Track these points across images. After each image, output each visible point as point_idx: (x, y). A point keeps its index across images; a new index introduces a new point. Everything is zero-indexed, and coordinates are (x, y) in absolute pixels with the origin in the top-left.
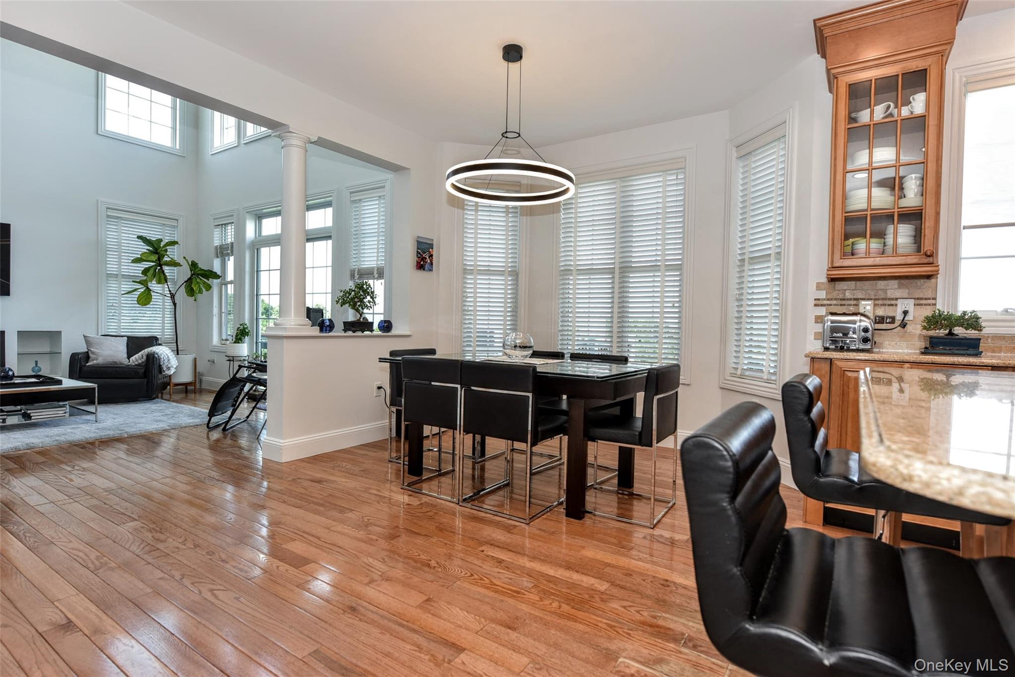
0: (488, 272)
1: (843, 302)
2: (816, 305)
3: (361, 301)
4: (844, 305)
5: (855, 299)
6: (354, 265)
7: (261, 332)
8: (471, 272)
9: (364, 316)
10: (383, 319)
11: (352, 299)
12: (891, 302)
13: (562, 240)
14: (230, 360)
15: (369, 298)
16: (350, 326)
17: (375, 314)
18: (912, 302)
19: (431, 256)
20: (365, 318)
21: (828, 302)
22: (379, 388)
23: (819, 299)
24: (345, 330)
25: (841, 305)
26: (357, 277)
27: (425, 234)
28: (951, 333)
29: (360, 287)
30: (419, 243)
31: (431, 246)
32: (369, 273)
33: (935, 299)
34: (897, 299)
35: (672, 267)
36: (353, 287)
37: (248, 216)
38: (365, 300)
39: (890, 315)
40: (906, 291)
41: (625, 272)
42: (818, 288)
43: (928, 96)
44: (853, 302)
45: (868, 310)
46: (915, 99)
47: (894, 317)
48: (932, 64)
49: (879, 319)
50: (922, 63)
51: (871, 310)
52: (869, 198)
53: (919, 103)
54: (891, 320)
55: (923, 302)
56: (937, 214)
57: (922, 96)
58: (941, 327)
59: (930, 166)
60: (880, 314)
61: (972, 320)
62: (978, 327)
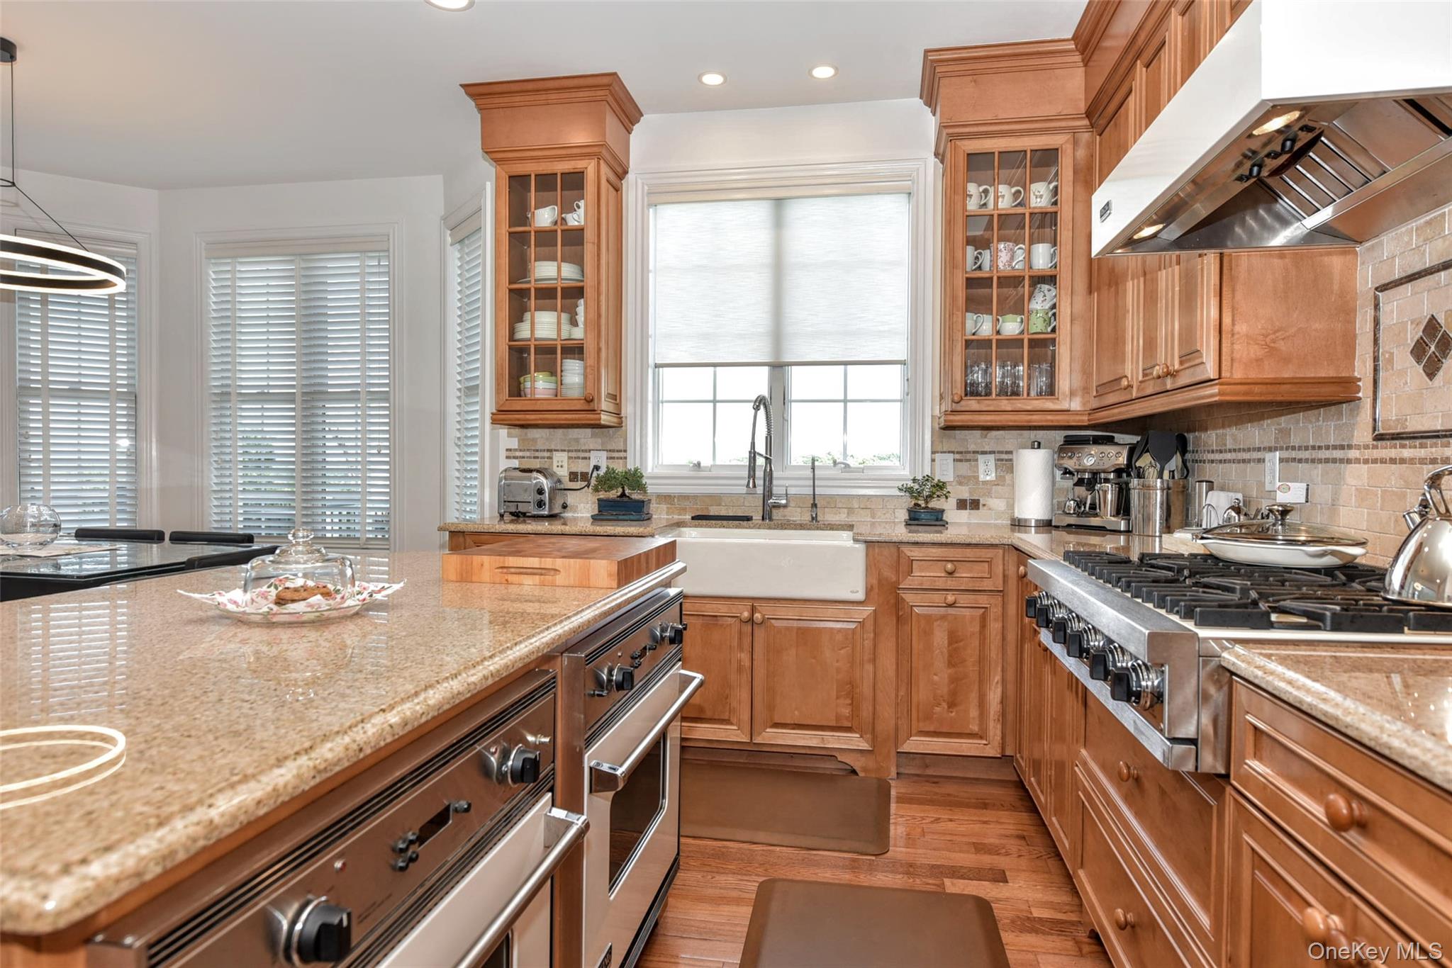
0: (77, 393)
1: (537, 454)
2: (508, 457)
4: (537, 457)
5: (548, 450)
8: (35, 393)
12: (584, 455)
13: (214, 345)
18: (604, 454)
21: (520, 454)
23: (510, 450)
25: (535, 458)
28: (623, 495)
33: (625, 451)
34: (590, 451)
35: (377, 396)
39: (584, 470)
40: (599, 440)
41: (313, 400)
42: (509, 435)
43: (586, 206)
44: (546, 454)
45: (562, 465)
46: (579, 207)
47: (587, 473)
48: (590, 167)
49: (573, 476)
50: (579, 165)
51: (565, 465)
52: (533, 324)
53: (581, 211)
54: (585, 477)
55: (616, 455)
56: (599, 350)
57: (582, 203)
58: (611, 488)
59: (589, 292)
60: (574, 470)
61: (634, 479)
62: (642, 488)
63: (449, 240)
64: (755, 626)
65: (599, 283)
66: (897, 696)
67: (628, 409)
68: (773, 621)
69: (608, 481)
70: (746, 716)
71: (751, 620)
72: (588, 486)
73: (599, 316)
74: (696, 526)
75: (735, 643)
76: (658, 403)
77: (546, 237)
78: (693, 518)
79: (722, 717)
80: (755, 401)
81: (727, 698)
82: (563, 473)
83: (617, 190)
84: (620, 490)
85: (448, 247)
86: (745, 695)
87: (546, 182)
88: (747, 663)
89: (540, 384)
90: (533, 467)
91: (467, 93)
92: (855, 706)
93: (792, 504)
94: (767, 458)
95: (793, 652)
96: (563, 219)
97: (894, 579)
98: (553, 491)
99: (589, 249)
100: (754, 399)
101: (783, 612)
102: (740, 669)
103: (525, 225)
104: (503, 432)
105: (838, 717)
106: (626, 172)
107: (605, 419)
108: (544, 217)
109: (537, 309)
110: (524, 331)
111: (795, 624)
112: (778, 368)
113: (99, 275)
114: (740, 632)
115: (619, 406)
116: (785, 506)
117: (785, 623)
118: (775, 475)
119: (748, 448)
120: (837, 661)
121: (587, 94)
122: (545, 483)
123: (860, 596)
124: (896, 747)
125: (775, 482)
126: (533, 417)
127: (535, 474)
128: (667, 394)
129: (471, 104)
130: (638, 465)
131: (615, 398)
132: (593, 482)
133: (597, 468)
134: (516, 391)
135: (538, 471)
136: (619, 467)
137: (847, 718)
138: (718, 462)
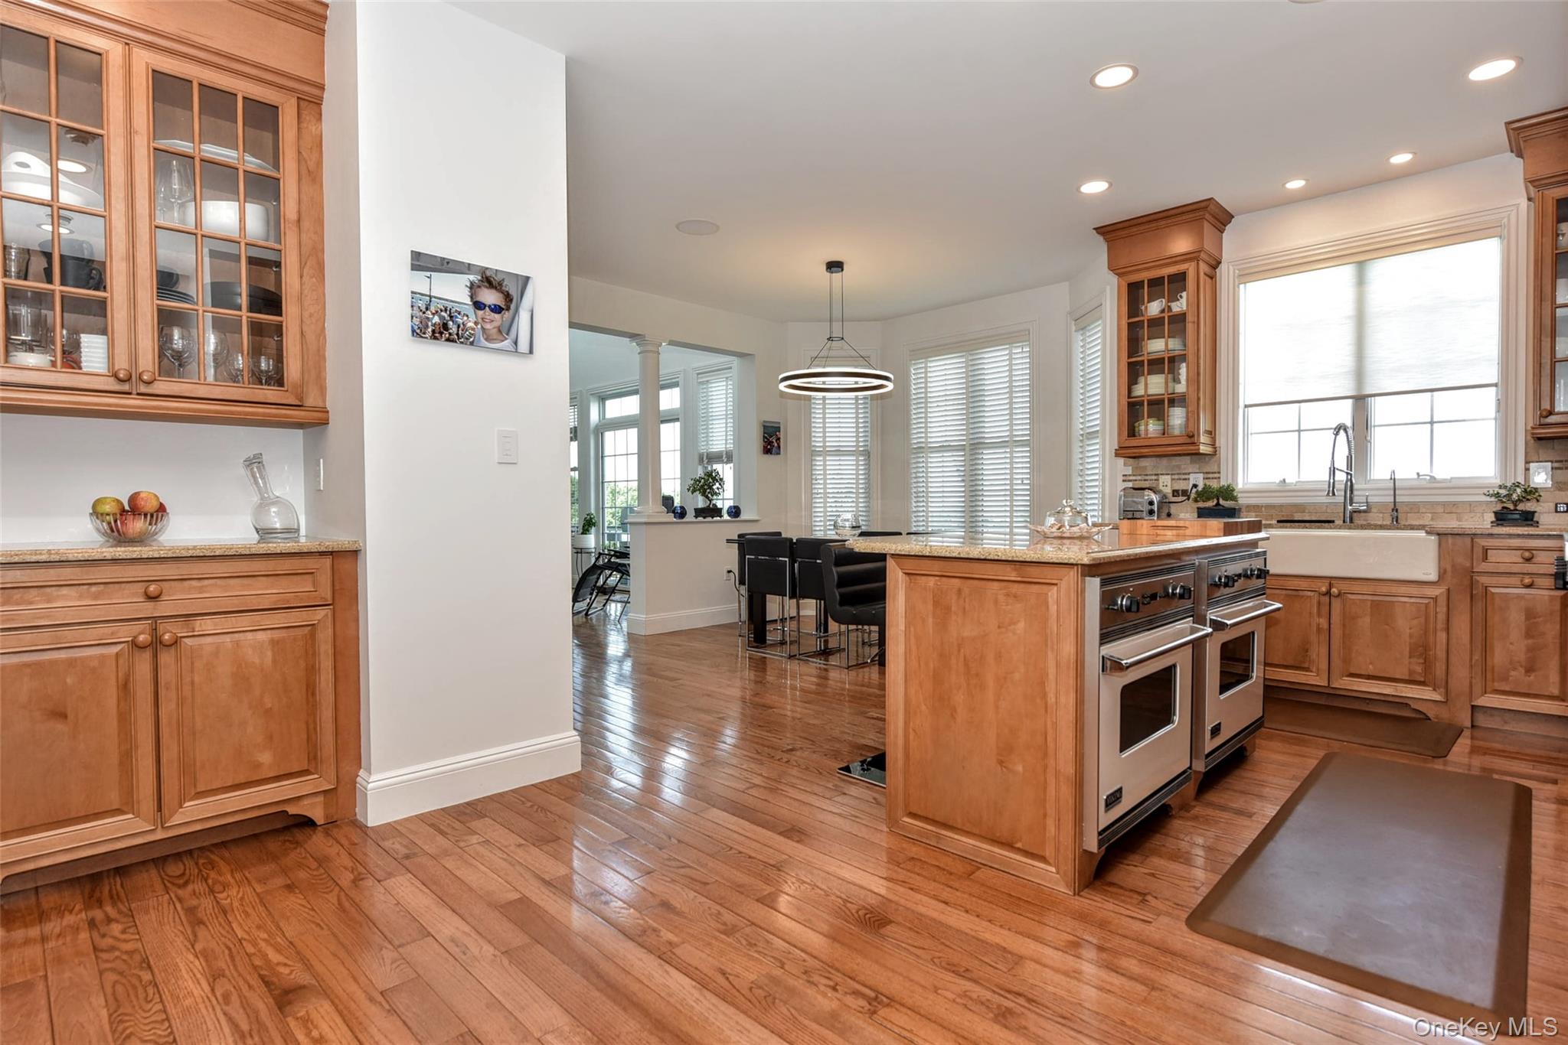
0: (838, 452)
1: (1146, 478)
2: (1124, 481)
3: (711, 487)
4: (1147, 480)
5: (1156, 475)
6: (703, 449)
7: (606, 524)
8: (819, 454)
9: (714, 502)
10: (732, 504)
11: (702, 486)
12: (1184, 477)
13: (914, 417)
14: (577, 553)
15: (717, 484)
16: (700, 512)
17: (725, 500)
18: (1201, 476)
19: (778, 439)
20: (715, 505)
21: (1134, 478)
22: (729, 572)
23: (1126, 475)
24: (696, 517)
25: (1145, 480)
26: (706, 461)
27: (771, 417)
28: (1218, 504)
29: (709, 474)
30: (765, 427)
31: (778, 429)
32: (716, 458)
33: (1219, 473)
34: (1189, 474)
35: (1020, 443)
36: (703, 476)
37: (591, 398)
38: (714, 487)
39: (1185, 488)
40: (1198, 466)
41: (976, 449)
42: (1125, 465)
43: (1188, 295)
44: (1154, 477)
45: (1166, 484)
46: (1181, 297)
47: (1187, 490)
48: (1190, 268)
49: (1175, 493)
50: (1182, 267)
51: (1169, 484)
52: (1146, 385)
53: (1184, 301)
54: (1185, 493)
55: (1211, 476)
56: (1199, 399)
57: (1184, 294)
58: (1208, 499)
59: (1191, 357)
60: (1176, 488)
61: (1228, 493)
62: (1234, 499)
63: (1074, 328)
64: (1332, 598)
65: (1198, 350)
66: (1471, 659)
67: (1221, 441)
68: (1349, 596)
69: (1205, 494)
70: (1324, 666)
71: (1328, 593)
72: (1188, 499)
73: (1198, 374)
74: (1281, 527)
75: (1315, 610)
76: (1246, 435)
77: (1156, 323)
78: (1278, 522)
79: (1303, 665)
80: (1335, 429)
81: (1307, 651)
82: (1168, 490)
83: (1212, 278)
84: (1215, 502)
85: (1073, 333)
86: (1324, 651)
87: (1156, 283)
88: (1326, 626)
89: (1150, 427)
90: (1144, 486)
91: (1098, 233)
92: (1428, 664)
93: (1373, 510)
94: (1347, 473)
95: (1368, 619)
96: (1169, 307)
97: (1468, 564)
98: (1161, 503)
99: (1190, 328)
100: (1334, 426)
101: (1356, 588)
102: (1319, 630)
103: (1138, 316)
104: (1121, 461)
105: (1411, 672)
106: (1219, 263)
107: (1203, 449)
108: (1154, 308)
109: (1149, 374)
110: (1139, 390)
111: (1370, 598)
112: (1361, 401)
113: (877, 382)
114: (1319, 603)
115: (1214, 439)
116: (1365, 511)
117: (1360, 597)
118: (1355, 487)
119: (1329, 465)
120: (1410, 629)
121: (1191, 216)
122: (1155, 498)
123: (1432, 576)
124: (1471, 701)
125: (1355, 493)
126: (1146, 450)
127: (1147, 492)
128: (1253, 427)
129: (1101, 238)
130: (1230, 482)
131: (1212, 433)
132: (1193, 496)
133: (1195, 486)
134: (1132, 433)
135: (1149, 489)
136: (1214, 485)
137: (1420, 674)
138: (1301, 480)
